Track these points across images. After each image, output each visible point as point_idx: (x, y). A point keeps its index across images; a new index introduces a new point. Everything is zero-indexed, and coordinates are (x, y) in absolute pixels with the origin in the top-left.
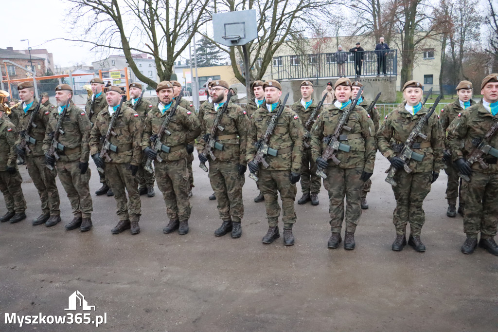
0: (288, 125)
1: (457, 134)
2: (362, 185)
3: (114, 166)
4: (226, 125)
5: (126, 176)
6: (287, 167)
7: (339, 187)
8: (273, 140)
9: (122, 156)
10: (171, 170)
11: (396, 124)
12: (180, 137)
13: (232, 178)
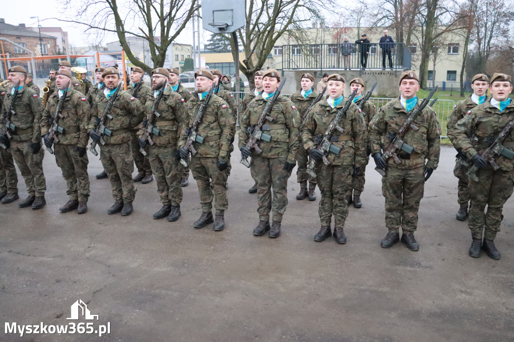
0: (217, 114)
1: (377, 128)
2: (285, 175)
3: (62, 147)
4: (163, 111)
5: (74, 158)
6: (214, 155)
7: (263, 176)
8: (201, 128)
9: (69, 138)
10: (114, 153)
11: (317, 116)
12: (123, 122)
13: (169, 163)
